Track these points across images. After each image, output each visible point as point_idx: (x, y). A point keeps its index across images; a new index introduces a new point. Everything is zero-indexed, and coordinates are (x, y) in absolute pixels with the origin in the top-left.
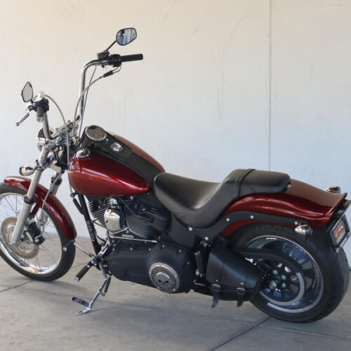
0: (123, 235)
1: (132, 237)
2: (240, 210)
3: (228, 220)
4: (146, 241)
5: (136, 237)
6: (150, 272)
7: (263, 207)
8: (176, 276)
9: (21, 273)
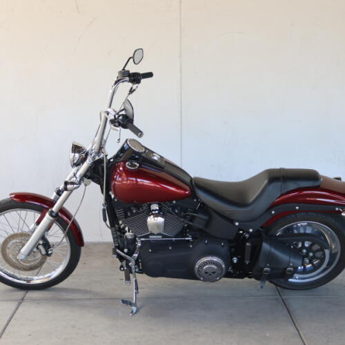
0: (151, 237)
1: (160, 237)
2: (285, 203)
3: (273, 212)
4: (174, 239)
5: (164, 236)
6: (197, 266)
7: (308, 199)
8: (223, 266)
9: (11, 286)
